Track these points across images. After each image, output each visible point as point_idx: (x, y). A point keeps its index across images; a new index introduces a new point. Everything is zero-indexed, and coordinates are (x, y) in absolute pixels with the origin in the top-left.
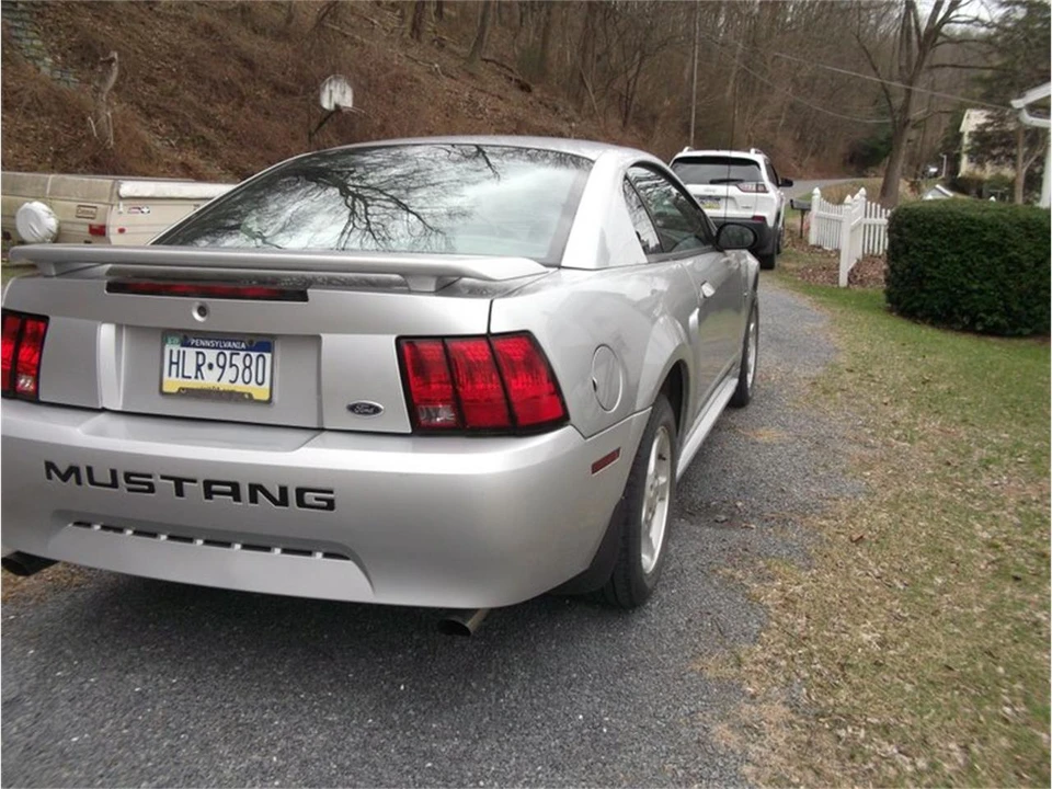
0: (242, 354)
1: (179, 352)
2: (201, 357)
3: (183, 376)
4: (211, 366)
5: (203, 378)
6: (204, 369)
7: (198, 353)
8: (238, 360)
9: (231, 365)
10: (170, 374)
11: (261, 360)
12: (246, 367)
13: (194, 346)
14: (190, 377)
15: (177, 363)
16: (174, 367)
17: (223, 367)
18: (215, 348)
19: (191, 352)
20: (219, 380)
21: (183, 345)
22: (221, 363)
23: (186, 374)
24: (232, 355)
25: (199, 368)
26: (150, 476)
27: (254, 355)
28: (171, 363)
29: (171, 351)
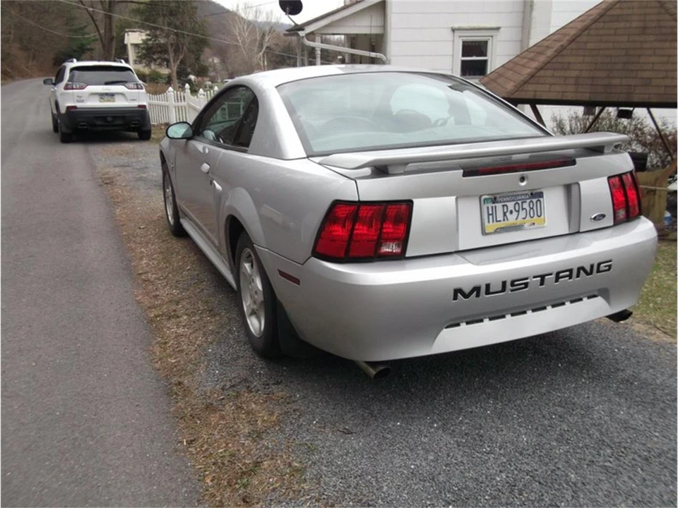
0: (528, 201)
1: (492, 207)
2: (505, 207)
3: (497, 221)
4: (511, 212)
5: (507, 219)
6: (508, 214)
7: (503, 206)
8: (526, 205)
9: (523, 209)
10: (489, 222)
11: (538, 203)
12: (531, 208)
13: (500, 202)
14: (500, 221)
15: (492, 214)
16: (491, 217)
17: (518, 211)
18: (512, 201)
19: (499, 206)
20: (517, 219)
21: (493, 203)
22: (517, 209)
23: (498, 219)
24: (522, 203)
25: (505, 214)
26: (527, 279)
27: (534, 200)
28: (489, 215)
29: (488, 208)
